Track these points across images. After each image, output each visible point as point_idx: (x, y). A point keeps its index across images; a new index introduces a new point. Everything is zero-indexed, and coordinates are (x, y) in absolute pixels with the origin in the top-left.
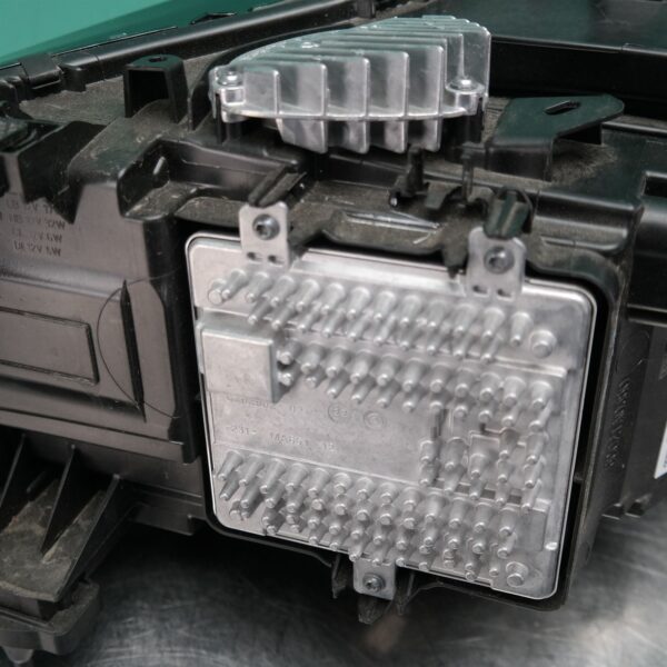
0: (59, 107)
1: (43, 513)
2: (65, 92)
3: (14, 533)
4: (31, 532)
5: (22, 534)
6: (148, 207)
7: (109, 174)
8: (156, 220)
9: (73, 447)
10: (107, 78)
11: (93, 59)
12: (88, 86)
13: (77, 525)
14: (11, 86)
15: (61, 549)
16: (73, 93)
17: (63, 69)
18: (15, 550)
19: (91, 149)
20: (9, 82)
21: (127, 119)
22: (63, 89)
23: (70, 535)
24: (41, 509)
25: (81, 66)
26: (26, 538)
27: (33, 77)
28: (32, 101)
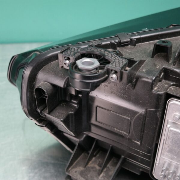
0: (129, 51)
1: (98, 162)
2: (129, 46)
3: (90, 167)
4: (95, 168)
5: (93, 168)
6: (159, 88)
7: (150, 78)
8: (162, 94)
9: (111, 146)
10: (142, 42)
11: (139, 37)
12: (137, 44)
13: (108, 167)
14: (116, 43)
15: (104, 175)
16: (133, 47)
17: (130, 39)
18: (91, 173)
19: (143, 68)
20: (115, 42)
21: (152, 59)
22: (129, 45)
23: (107, 170)
24: (97, 160)
25: (136, 39)
26: (94, 169)
27: (122, 41)
28: (120, 48)
